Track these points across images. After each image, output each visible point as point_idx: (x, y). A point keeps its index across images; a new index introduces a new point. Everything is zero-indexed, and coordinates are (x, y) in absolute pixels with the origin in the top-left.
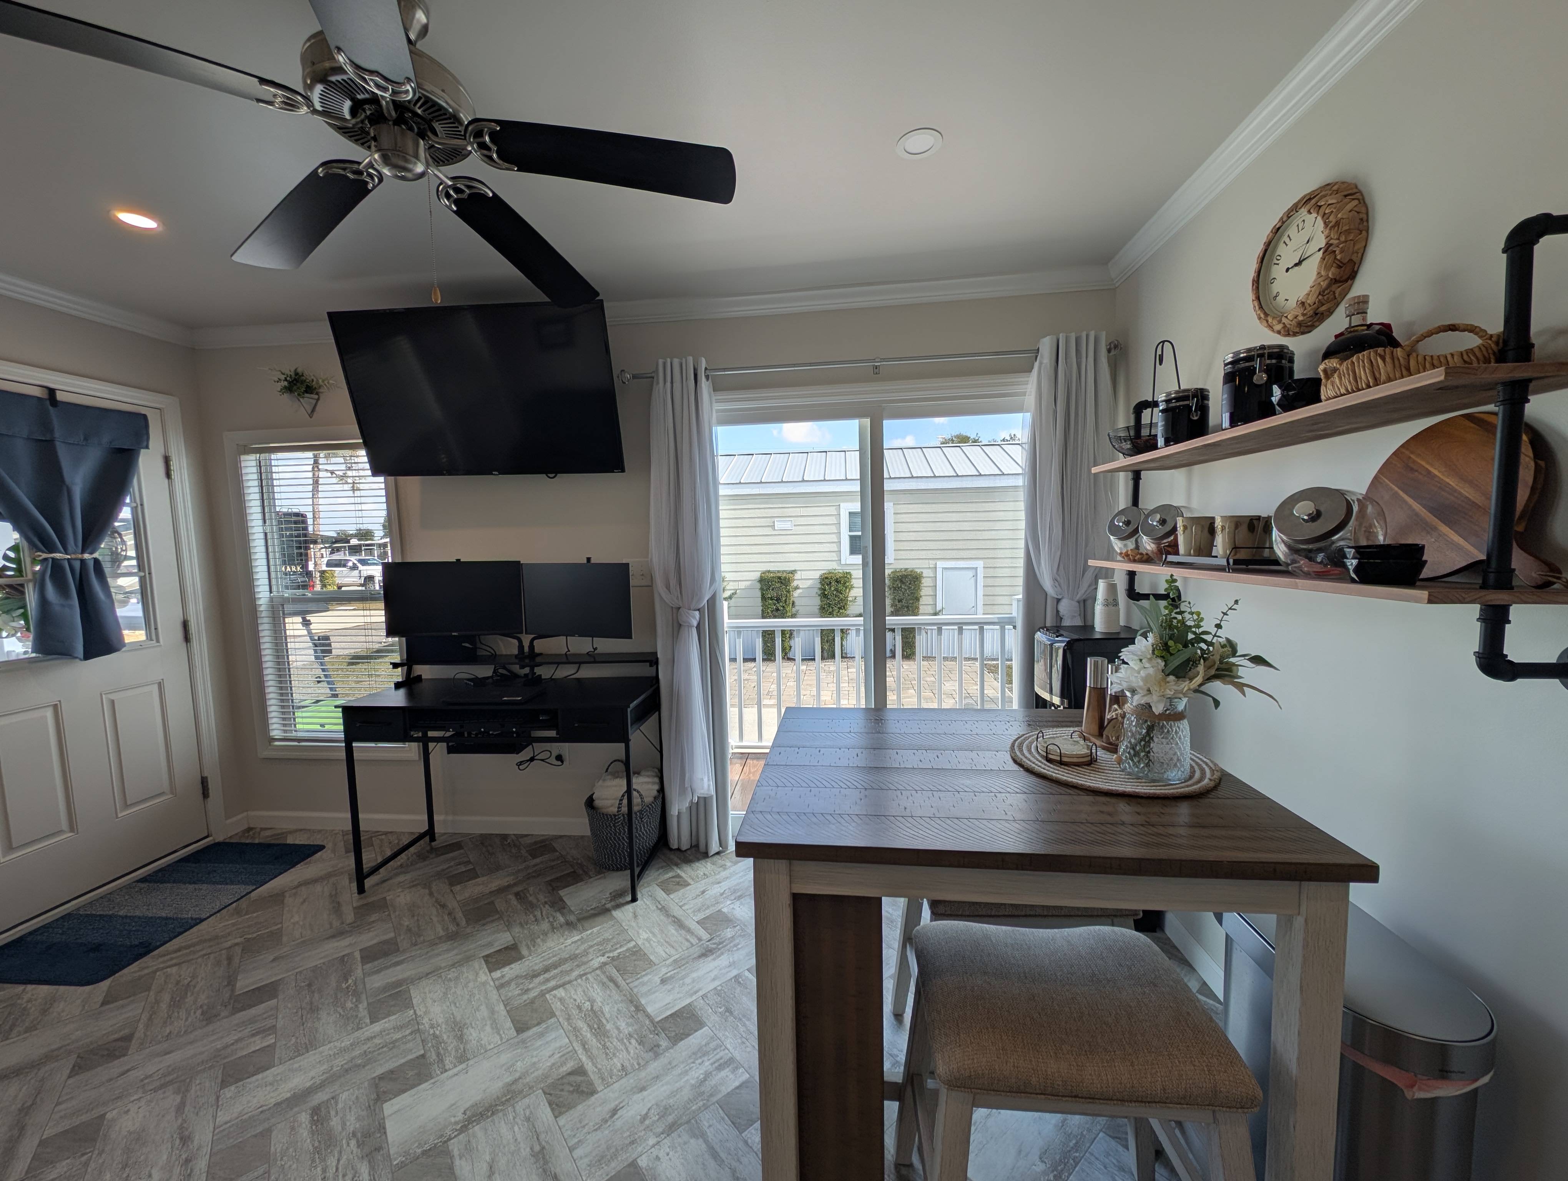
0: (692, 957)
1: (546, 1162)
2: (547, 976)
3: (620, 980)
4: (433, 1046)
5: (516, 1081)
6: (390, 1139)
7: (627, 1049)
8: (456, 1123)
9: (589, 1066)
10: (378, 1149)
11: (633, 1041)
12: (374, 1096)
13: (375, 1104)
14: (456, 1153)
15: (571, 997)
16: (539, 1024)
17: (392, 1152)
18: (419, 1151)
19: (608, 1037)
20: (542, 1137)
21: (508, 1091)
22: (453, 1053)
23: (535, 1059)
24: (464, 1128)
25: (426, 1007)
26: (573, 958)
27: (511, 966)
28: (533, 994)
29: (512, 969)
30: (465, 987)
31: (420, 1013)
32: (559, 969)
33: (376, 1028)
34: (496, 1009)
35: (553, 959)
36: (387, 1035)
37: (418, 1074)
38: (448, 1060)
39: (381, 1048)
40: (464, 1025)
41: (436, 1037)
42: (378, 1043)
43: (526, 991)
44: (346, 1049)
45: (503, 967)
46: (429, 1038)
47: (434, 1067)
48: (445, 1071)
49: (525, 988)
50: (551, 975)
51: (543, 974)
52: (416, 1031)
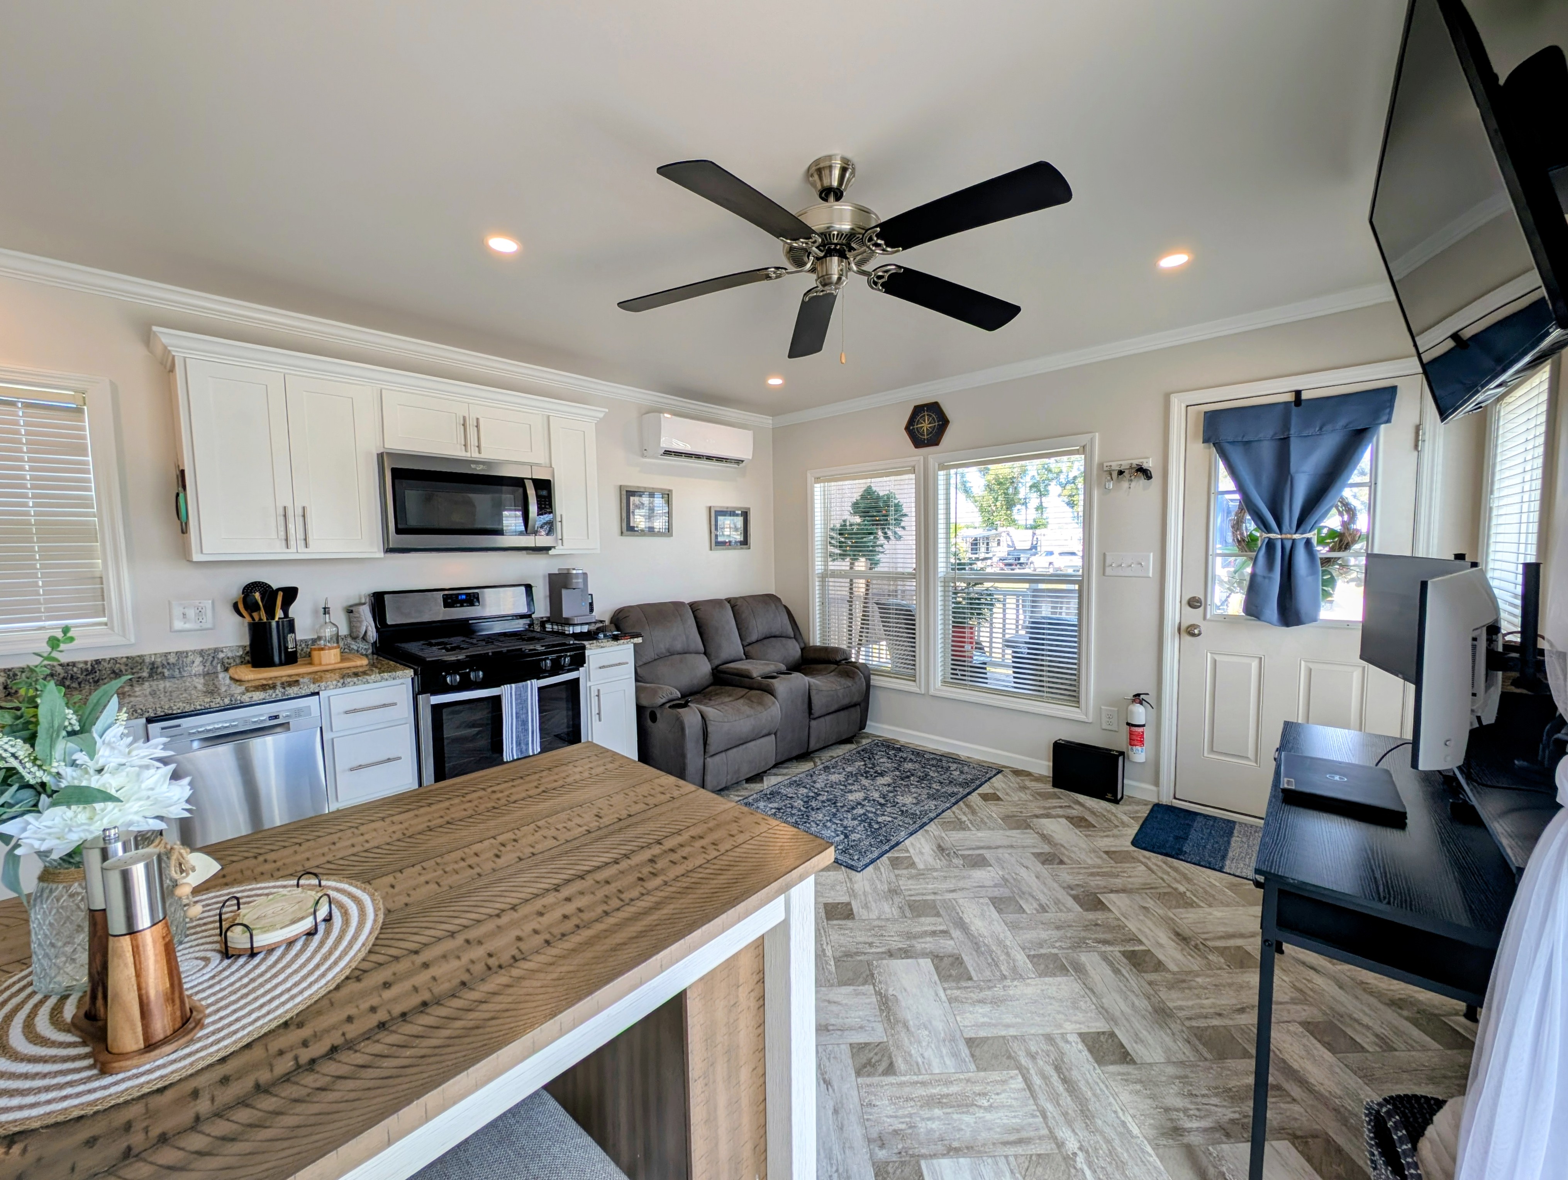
2: (1055, 1078)
4: (979, 986)
5: (907, 1028)
6: (896, 961)
7: (896, 1117)
8: (887, 990)
9: (891, 1079)
10: (891, 956)
11: (903, 1126)
12: (942, 955)
13: (934, 956)
14: (860, 989)
15: (1004, 1091)
16: (973, 1056)
17: (884, 962)
18: (875, 973)
19: (921, 1107)
21: (898, 1022)
22: (964, 996)
23: (924, 1044)
24: (878, 994)
25: (1036, 985)
26: (1086, 1114)
27: (1086, 1053)
28: (1024, 1061)
29: (1080, 1052)
30: (1059, 1012)
31: (1029, 981)
32: (1065, 1094)
33: (1021, 958)
34: (1011, 1029)
35: (1089, 1093)
36: (1008, 963)
37: (950, 976)
38: (957, 993)
39: (993, 959)
40: (998, 1006)
41: (989, 988)
42: (1001, 958)
43: (1033, 1057)
44: (1000, 943)
45: (1087, 1045)
46: (991, 984)
47: (954, 984)
48: (945, 989)
49: (1038, 1057)
50: (1056, 1084)
51: (1060, 1077)
52: (1004, 978)
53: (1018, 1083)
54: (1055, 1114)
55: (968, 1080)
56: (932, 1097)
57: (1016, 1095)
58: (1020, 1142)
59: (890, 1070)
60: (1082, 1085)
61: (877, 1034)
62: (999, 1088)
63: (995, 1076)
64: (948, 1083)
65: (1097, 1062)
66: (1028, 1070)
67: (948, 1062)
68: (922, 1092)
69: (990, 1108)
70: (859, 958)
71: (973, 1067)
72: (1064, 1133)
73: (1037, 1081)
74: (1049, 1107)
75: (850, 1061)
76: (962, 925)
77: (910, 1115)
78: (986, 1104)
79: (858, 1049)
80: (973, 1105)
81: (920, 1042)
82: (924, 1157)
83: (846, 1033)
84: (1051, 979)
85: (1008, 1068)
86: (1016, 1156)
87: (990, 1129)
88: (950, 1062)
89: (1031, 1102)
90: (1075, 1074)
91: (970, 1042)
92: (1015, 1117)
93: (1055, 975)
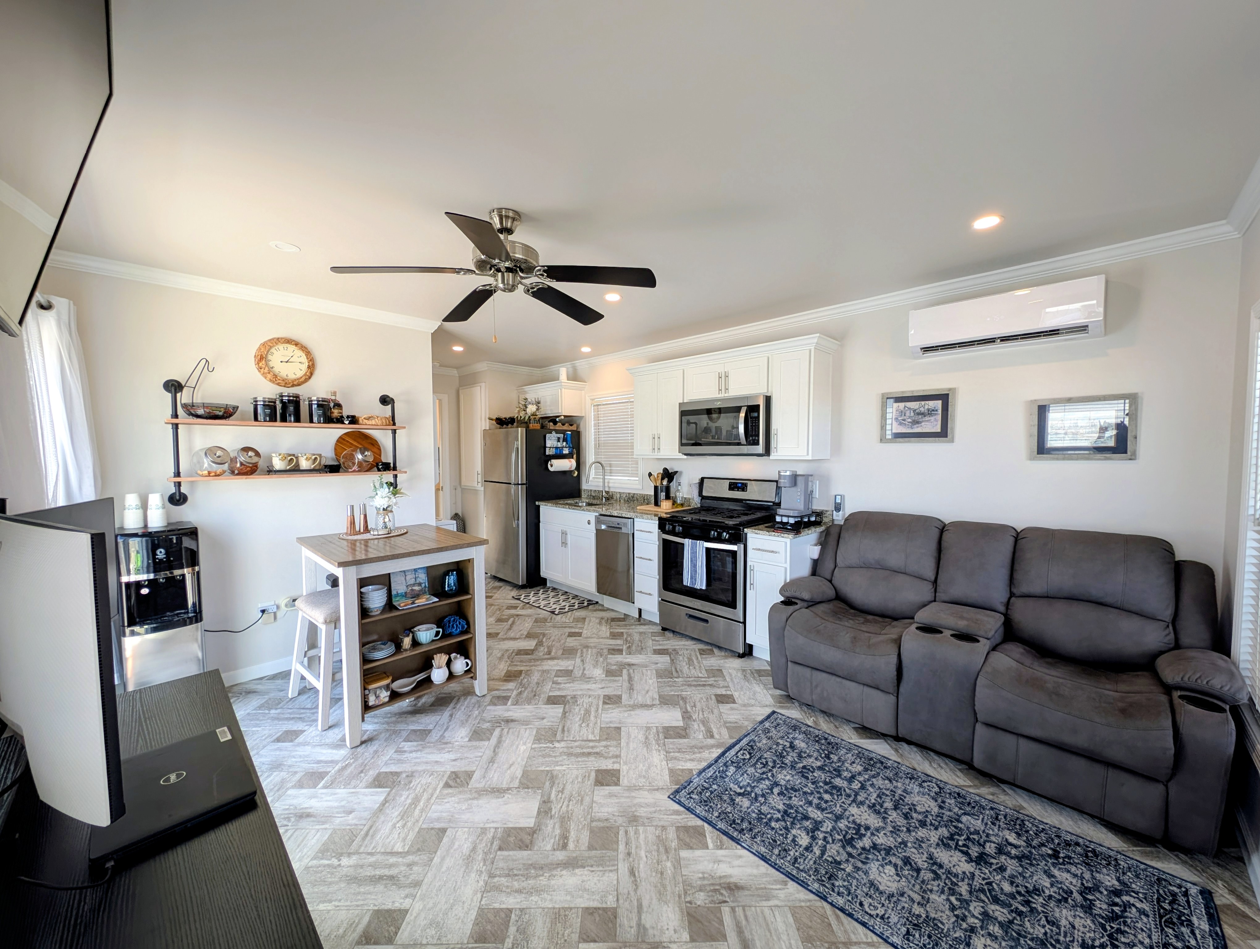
0: (314, 819)
1: (492, 758)
2: (387, 872)
3: (363, 833)
4: (490, 853)
5: (473, 799)
6: (538, 804)
7: (419, 783)
8: (510, 794)
9: (441, 785)
10: (544, 802)
11: (411, 785)
12: (535, 836)
13: (536, 830)
14: (518, 780)
15: (399, 838)
16: (432, 829)
17: (539, 797)
18: (530, 790)
20: (486, 767)
21: (480, 795)
22: (485, 838)
23: (456, 805)
24: (509, 789)
25: (472, 900)
26: (353, 880)
27: (389, 906)
28: (410, 858)
29: (393, 902)
30: (435, 905)
31: (479, 895)
32: (373, 873)
33: (511, 902)
34: (439, 860)
35: (362, 890)
36: (507, 887)
37: (509, 836)
38: (490, 835)
39: (516, 875)
40: (464, 860)
41: (485, 860)
42: (515, 883)
43: (410, 865)
44: (538, 891)
45: (395, 911)
46: (488, 863)
47: (499, 835)
48: (496, 828)
49: (408, 869)
50: (383, 871)
51: (385, 876)
52: (491, 876)
53: (398, 848)
54: (366, 860)
55: (417, 821)
56: (419, 801)
57: (392, 843)
58: (367, 834)
59: (447, 785)
60: (370, 888)
61: (475, 783)
62: (402, 835)
63: (411, 836)
64: (422, 811)
65: (378, 911)
66: (403, 857)
67: (436, 814)
68: (425, 796)
69: (394, 826)
70: (547, 783)
71: (424, 826)
72: (354, 860)
73: (392, 860)
74: (372, 859)
75: (463, 769)
76: (571, 864)
77: (415, 790)
78: (398, 825)
79: (469, 775)
80: (402, 818)
81: (458, 803)
82: (390, 791)
83: (484, 770)
84: (473, 917)
85: (412, 846)
86: (362, 830)
87: (383, 822)
88: (435, 815)
89: (383, 850)
90: (380, 887)
91: (444, 831)
92: (381, 837)
93: (476, 923)
